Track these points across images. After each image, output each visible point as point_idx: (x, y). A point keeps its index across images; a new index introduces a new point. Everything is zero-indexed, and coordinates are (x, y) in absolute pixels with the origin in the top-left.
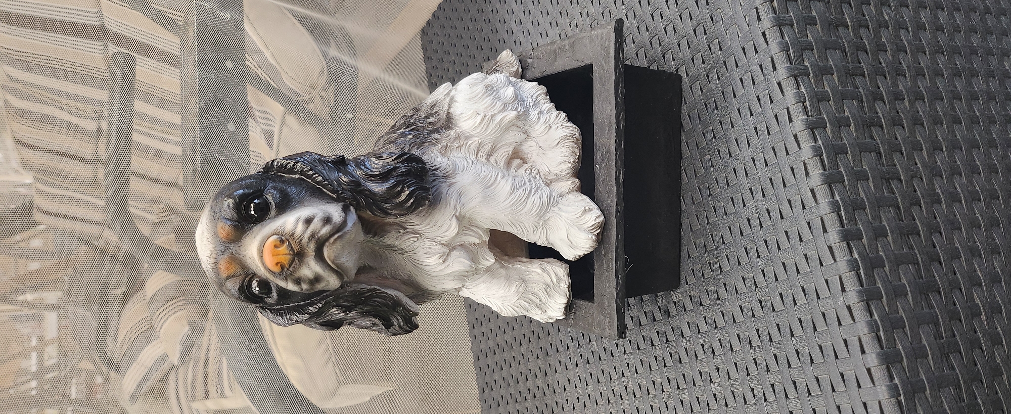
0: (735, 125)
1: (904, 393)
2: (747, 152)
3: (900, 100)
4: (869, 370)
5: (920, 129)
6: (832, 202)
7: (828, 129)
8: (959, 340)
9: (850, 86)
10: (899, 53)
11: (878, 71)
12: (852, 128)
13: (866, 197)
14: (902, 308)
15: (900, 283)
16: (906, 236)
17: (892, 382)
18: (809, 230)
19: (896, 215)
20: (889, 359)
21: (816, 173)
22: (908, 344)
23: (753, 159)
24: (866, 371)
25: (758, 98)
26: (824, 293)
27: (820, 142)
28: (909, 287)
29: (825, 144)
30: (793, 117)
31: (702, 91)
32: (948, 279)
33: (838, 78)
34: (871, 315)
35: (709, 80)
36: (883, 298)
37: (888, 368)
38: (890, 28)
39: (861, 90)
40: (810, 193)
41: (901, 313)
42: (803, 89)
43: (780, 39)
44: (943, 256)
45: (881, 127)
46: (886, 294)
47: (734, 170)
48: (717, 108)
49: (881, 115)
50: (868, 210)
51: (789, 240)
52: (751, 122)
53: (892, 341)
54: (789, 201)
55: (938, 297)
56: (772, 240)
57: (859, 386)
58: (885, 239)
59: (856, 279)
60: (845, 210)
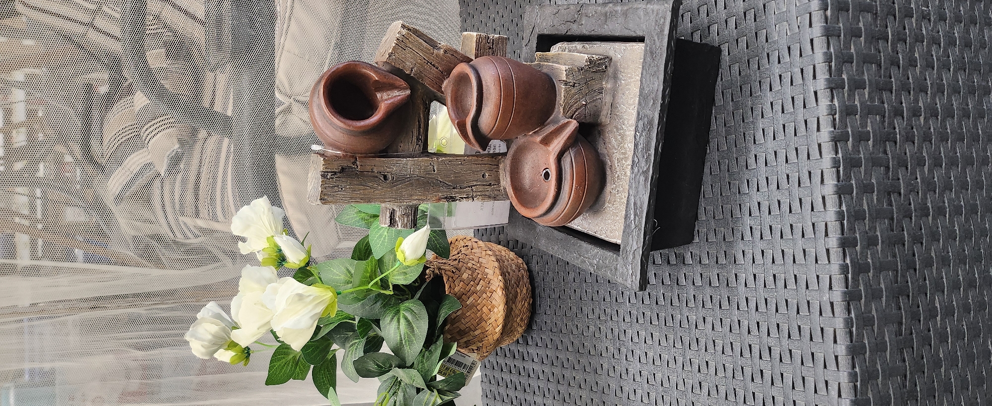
0: (765, 116)
1: (861, 380)
2: (771, 145)
3: (917, 116)
4: (836, 357)
5: (927, 146)
6: (839, 212)
7: (850, 143)
8: (914, 338)
9: (878, 102)
10: (927, 69)
11: (905, 87)
12: (871, 143)
13: (868, 209)
14: (876, 310)
15: (878, 287)
16: (893, 246)
17: (853, 369)
18: (812, 230)
19: (889, 227)
20: (855, 351)
21: (831, 182)
22: (874, 340)
23: (775, 152)
24: (834, 358)
25: (793, 98)
26: (813, 285)
27: (840, 155)
28: (886, 291)
29: (844, 157)
30: (821, 127)
31: (740, 74)
32: (919, 284)
33: (869, 93)
34: (849, 312)
35: (749, 66)
36: (862, 299)
37: (853, 358)
38: (925, 43)
39: (886, 106)
40: (821, 200)
41: (874, 313)
42: (836, 102)
43: (826, 50)
44: (919, 265)
45: (896, 143)
46: (865, 296)
47: (756, 156)
48: (751, 95)
49: (898, 131)
50: (867, 221)
51: (792, 233)
52: (781, 119)
53: (860, 335)
54: (800, 200)
55: (906, 301)
56: (777, 228)
57: (825, 367)
58: (875, 248)
59: (843, 280)
60: (848, 220)
